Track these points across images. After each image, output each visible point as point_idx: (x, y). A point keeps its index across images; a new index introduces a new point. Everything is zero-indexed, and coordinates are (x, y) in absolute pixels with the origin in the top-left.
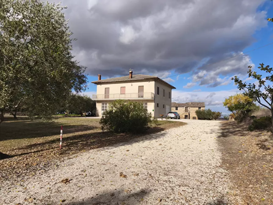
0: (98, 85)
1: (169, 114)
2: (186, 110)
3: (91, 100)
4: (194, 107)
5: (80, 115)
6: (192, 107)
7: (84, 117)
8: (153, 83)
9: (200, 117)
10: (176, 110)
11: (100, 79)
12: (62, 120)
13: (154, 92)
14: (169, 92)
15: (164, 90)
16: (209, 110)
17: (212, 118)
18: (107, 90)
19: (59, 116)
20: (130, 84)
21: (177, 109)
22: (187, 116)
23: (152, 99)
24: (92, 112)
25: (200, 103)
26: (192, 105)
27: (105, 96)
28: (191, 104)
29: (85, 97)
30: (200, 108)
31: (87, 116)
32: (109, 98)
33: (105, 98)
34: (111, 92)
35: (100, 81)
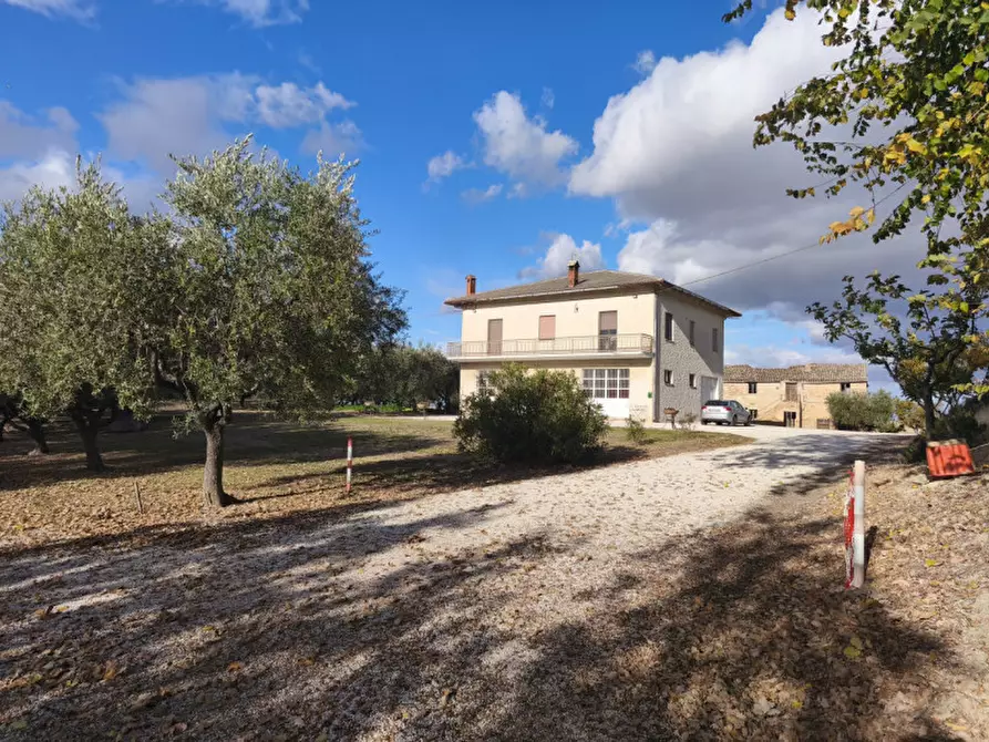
0: (466, 309)
1: (709, 408)
2: (791, 394)
3: (444, 361)
4: (822, 381)
5: (411, 409)
6: (813, 381)
7: (421, 415)
8: (649, 300)
9: (844, 422)
10: (750, 392)
11: (473, 290)
12: (357, 423)
13: (652, 332)
14: (715, 330)
15: (692, 323)
16: (881, 392)
17: (902, 426)
18: (495, 326)
19: (346, 411)
20: (570, 305)
21: (752, 390)
22: (794, 414)
23: (645, 356)
24: (447, 400)
25: (846, 366)
26: (814, 376)
27: (489, 345)
28: (809, 370)
29: (424, 350)
30: (848, 386)
31: (430, 412)
32: (500, 354)
33: (489, 353)
34: (508, 333)
35: (472, 297)
